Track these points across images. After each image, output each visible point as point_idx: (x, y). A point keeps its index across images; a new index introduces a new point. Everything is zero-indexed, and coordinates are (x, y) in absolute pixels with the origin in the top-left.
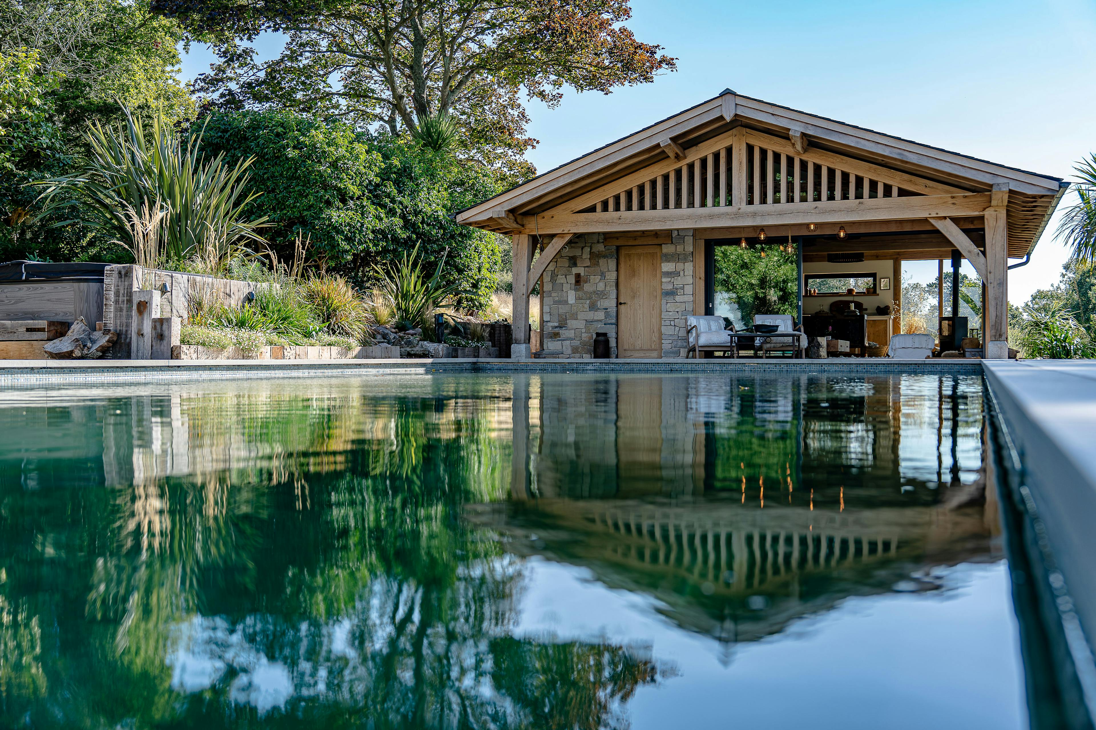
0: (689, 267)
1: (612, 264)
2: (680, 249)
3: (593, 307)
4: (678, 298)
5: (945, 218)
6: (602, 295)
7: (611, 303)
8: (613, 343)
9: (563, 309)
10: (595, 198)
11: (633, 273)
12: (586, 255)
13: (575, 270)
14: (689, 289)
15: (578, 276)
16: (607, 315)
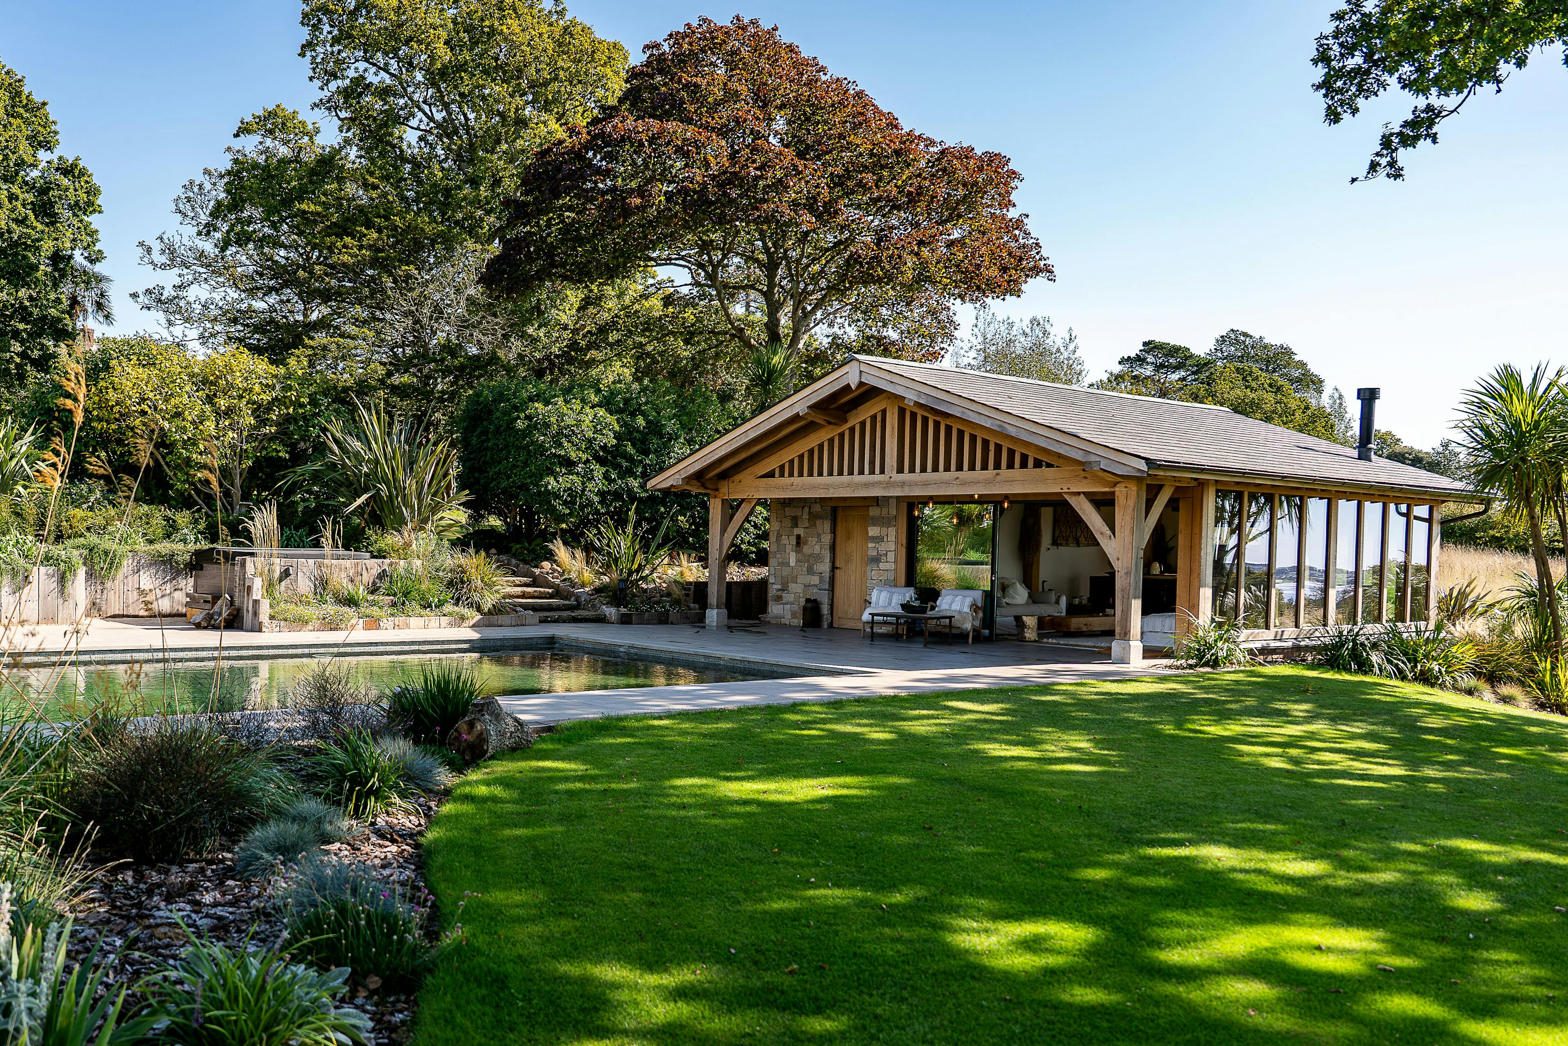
0: (892, 531)
1: (827, 526)
2: (884, 512)
3: (810, 571)
4: (881, 565)
5: (1079, 493)
6: (818, 558)
7: (825, 567)
8: (825, 610)
9: (786, 572)
10: (772, 463)
11: (849, 536)
12: (806, 516)
13: (796, 531)
14: (891, 556)
15: (798, 537)
16: (822, 579)
